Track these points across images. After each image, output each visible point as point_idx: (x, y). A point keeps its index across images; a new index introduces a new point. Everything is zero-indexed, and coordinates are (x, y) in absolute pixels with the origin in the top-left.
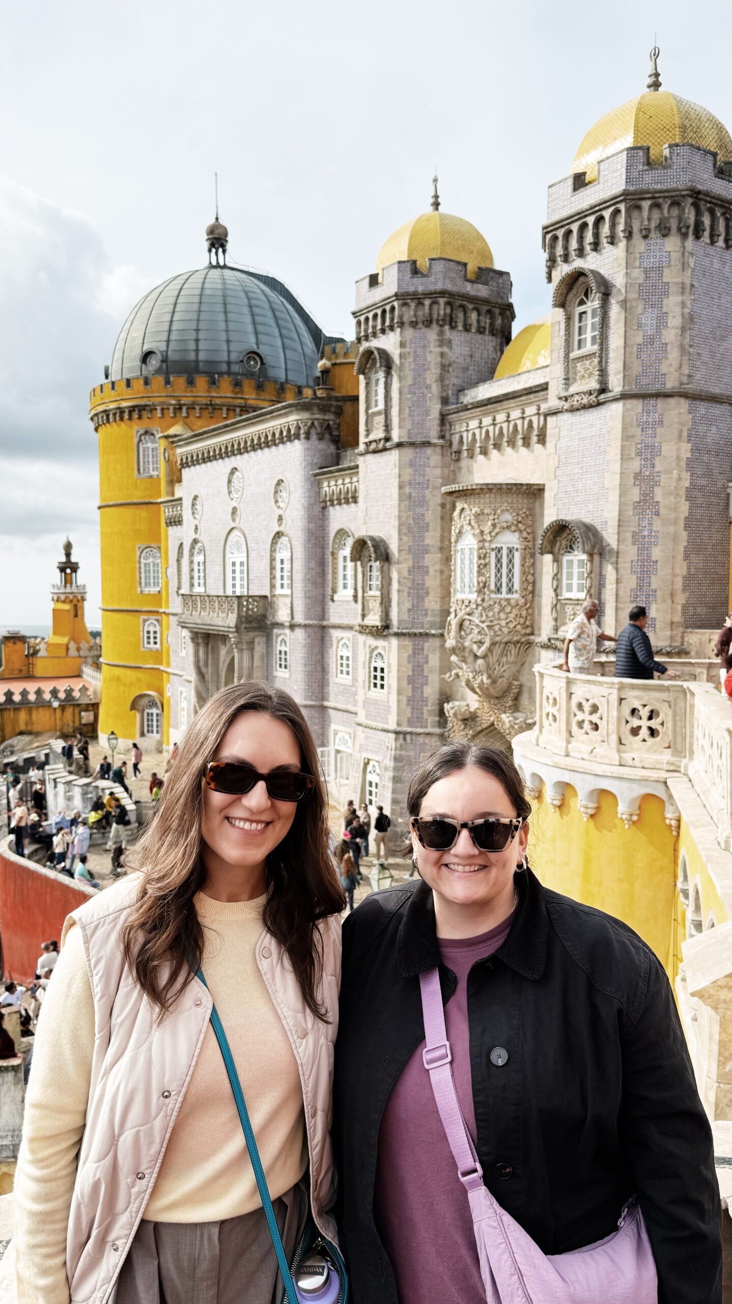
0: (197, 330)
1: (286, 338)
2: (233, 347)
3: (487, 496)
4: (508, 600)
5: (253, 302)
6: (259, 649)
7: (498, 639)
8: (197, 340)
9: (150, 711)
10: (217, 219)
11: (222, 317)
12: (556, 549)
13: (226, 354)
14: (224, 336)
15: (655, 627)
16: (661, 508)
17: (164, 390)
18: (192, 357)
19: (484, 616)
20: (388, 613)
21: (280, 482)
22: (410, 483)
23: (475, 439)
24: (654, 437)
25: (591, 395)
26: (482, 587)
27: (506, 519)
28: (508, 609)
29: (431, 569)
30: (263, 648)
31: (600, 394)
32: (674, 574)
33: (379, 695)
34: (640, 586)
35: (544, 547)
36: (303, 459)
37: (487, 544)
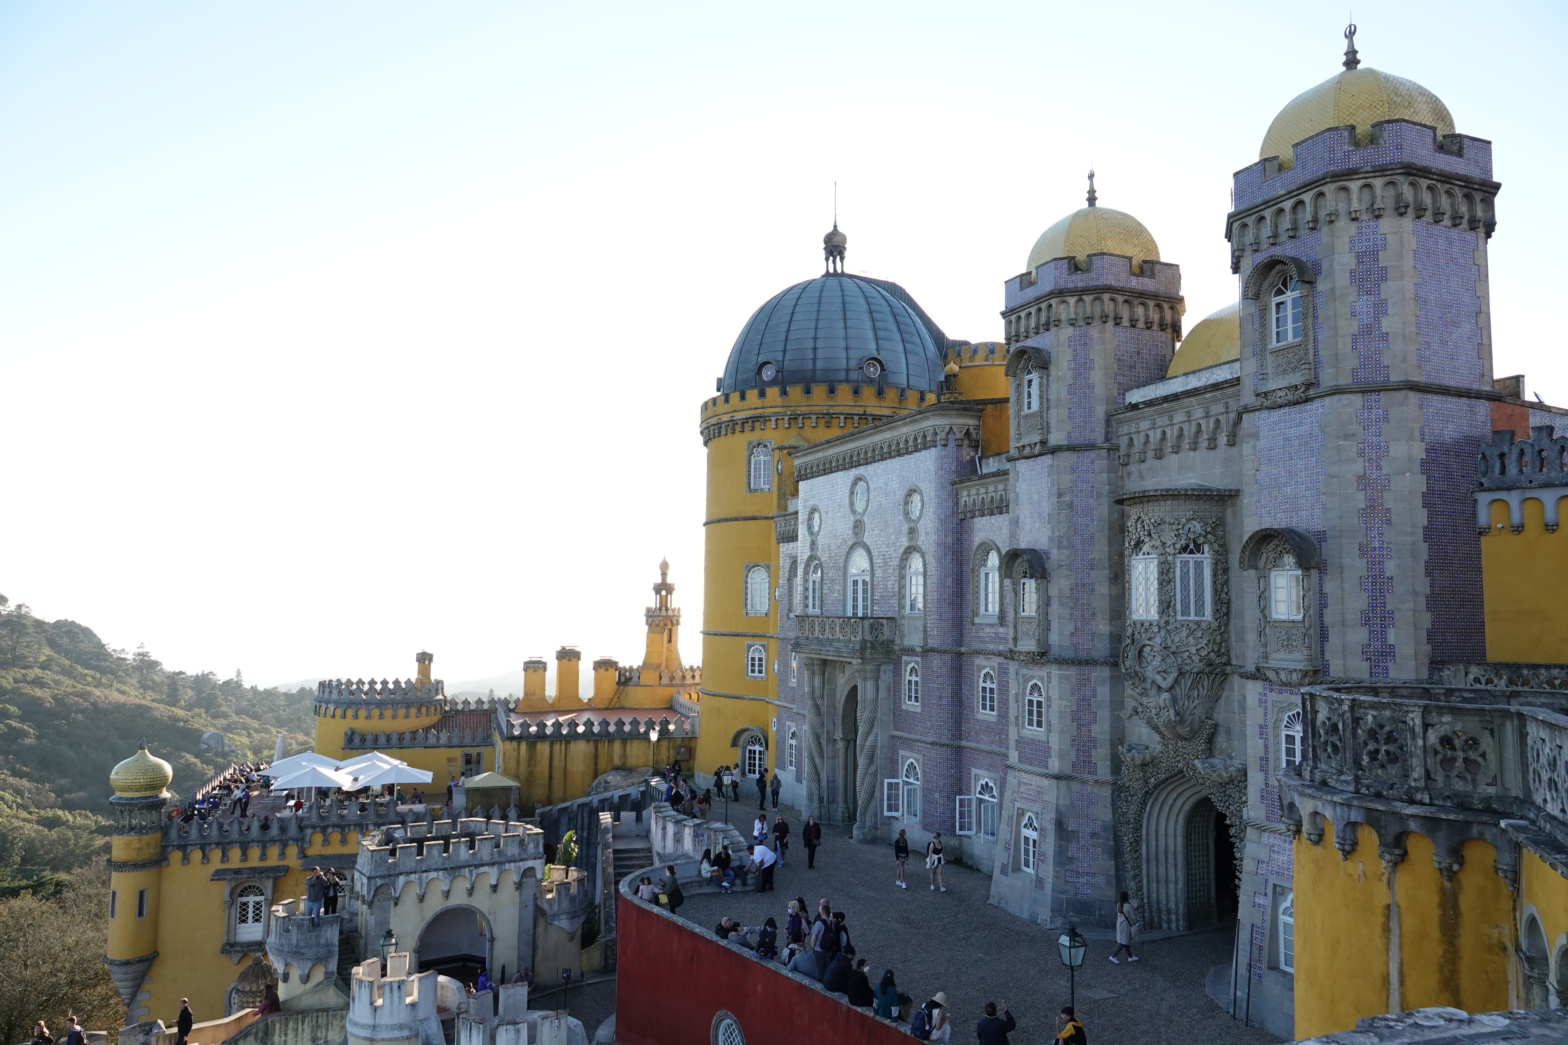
0: (815, 339)
1: (908, 342)
2: (853, 354)
3: (1169, 502)
4: (1198, 623)
5: (873, 308)
6: (886, 677)
7: (1188, 668)
8: (815, 349)
9: (752, 748)
10: (835, 227)
11: (841, 324)
12: (1261, 564)
13: (845, 361)
14: (843, 344)
15: (1394, 656)
16: (1393, 516)
17: (779, 401)
18: (810, 365)
19: (1169, 641)
20: (1047, 640)
21: (913, 492)
22: (1071, 490)
23: (1148, 441)
24: (1380, 436)
25: (1297, 390)
26: (1166, 607)
27: (1193, 529)
28: (1199, 633)
29: (1098, 587)
30: (889, 677)
31: (1308, 389)
32: (1415, 592)
33: (1036, 733)
34: (1373, 606)
35: (1246, 561)
36: (939, 468)
37: (1170, 558)
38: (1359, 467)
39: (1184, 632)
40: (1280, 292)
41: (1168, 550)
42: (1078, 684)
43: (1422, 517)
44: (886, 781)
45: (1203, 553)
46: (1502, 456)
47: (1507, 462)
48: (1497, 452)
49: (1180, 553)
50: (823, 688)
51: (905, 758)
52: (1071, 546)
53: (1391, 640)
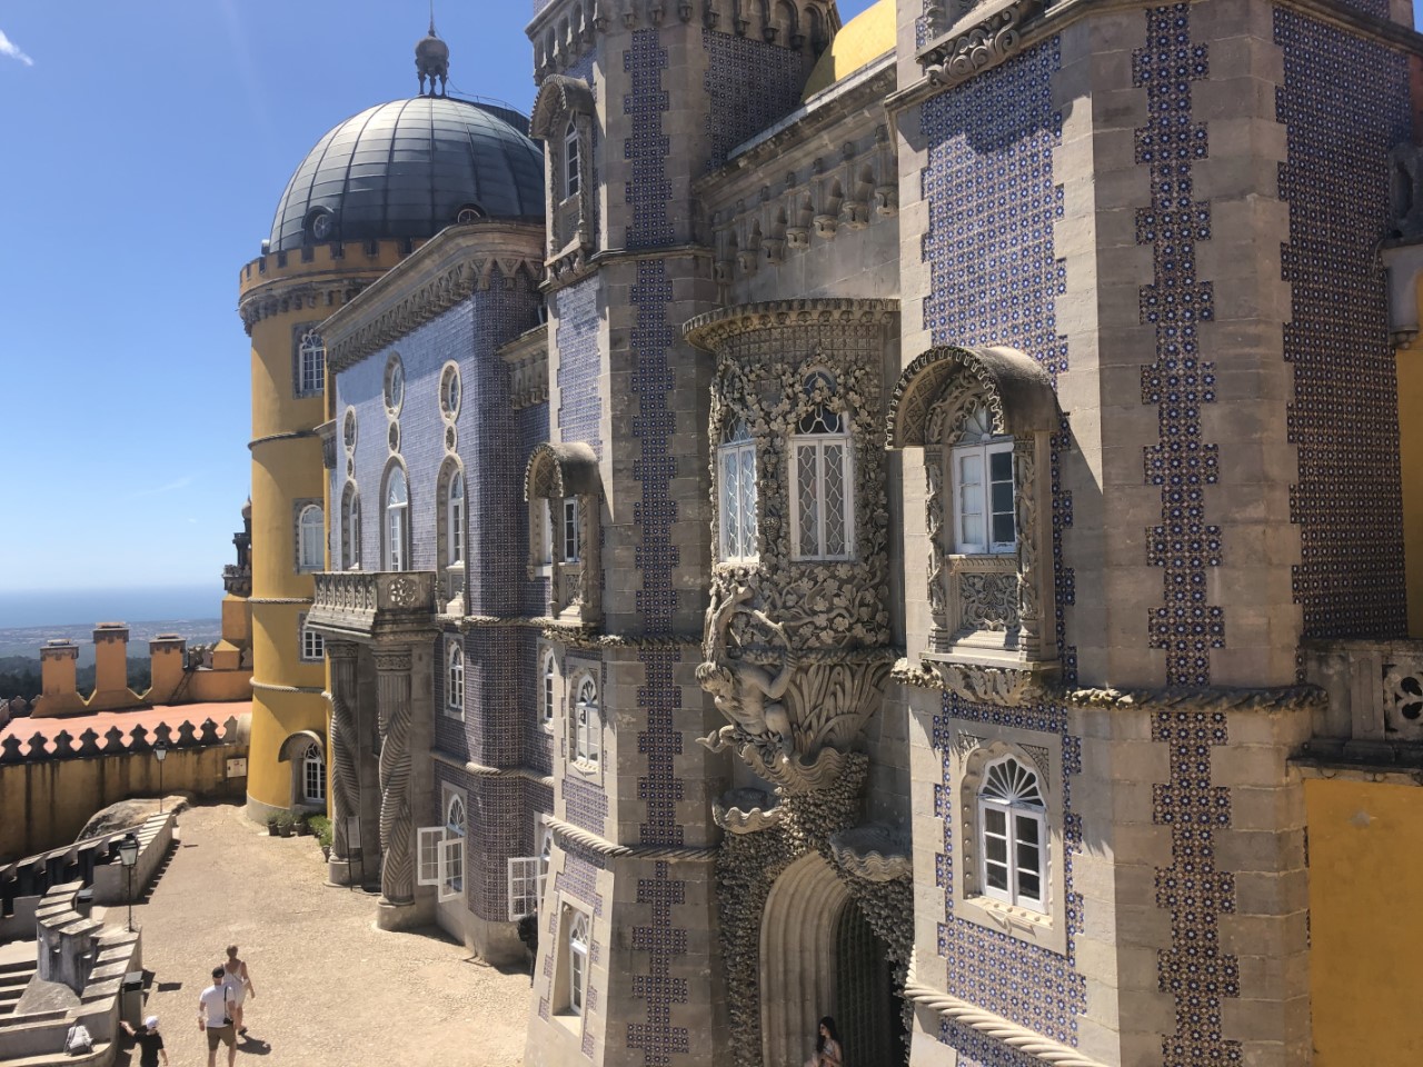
2: (440, 199)
4: (831, 566)
6: (422, 667)
7: (813, 656)
9: (312, 761)
10: (432, 33)
11: (425, 157)
12: (935, 432)
13: (428, 209)
14: (426, 185)
15: (1221, 633)
16: (1217, 299)
17: (333, 264)
18: (378, 216)
19: (779, 604)
20: (599, 604)
21: (450, 371)
22: (634, 335)
23: (757, 233)
24: (1187, 108)
25: (1003, 23)
26: (772, 539)
27: (821, 383)
28: (832, 586)
29: (680, 507)
30: (428, 666)
31: (1024, 20)
32: (1263, 480)
33: (585, 769)
34: (1172, 516)
35: (899, 428)
36: (479, 326)
37: (778, 442)
38: (1139, 186)
39: (805, 585)
41: (774, 426)
42: (651, 684)
43: (1278, 300)
44: (421, 831)
45: (841, 430)
49: (798, 431)
50: (355, 681)
51: (449, 794)
52: (635, 435)
53: (1215, 595)
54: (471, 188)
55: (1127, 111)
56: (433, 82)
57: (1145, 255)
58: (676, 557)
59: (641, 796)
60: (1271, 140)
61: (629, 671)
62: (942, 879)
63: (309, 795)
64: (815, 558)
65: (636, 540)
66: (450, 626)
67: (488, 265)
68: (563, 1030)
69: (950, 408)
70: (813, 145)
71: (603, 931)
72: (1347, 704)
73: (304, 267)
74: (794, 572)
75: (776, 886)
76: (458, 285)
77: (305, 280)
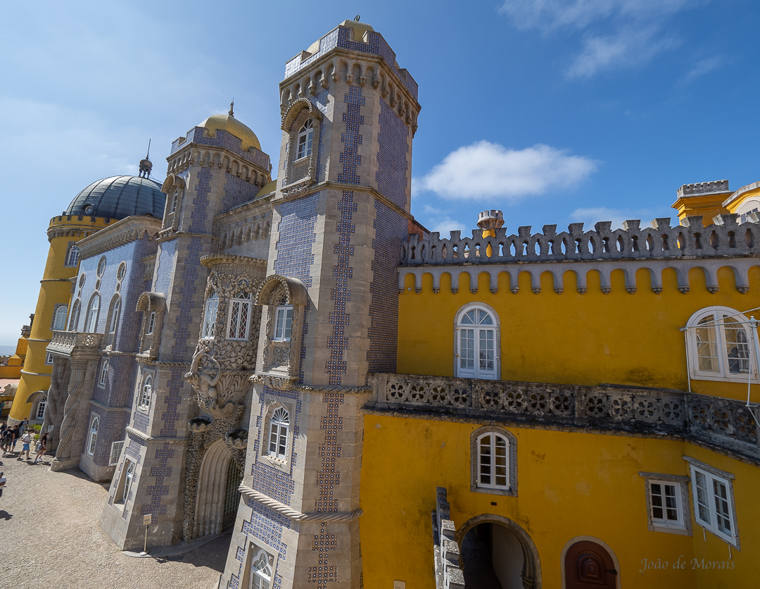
3: (231, 265)
4: (239, 342)
6: (92, 368)
7: (228, 372)
9: (43, 403)
10: (147, 158)
12: (272, 302)
13: (133, 212)
14: (134, 204)
15: (345, 369)
16: (354, 272)
17: (90, 223)
18: (113, 210)
19: (219, 354)
20: (158, 349)
21: (123, 264)
22: (186, 259)
23: (233, 235)
24: (351, 219)
25: (305, 185)
26: (220, 331)
27: (244, 282)
28: (238, 348)
29: (194, 318)
30: (94, 368)
31: (311, 185)
32: (362, 325)
33: (144, 409)
34: (335, 334)
35: (260, 298)
36: (136, 251)
37: (226, 300)
38: (336, 237)
39: (229, 348)
40: (303, 130)
41: (226, 294)
42: (173, 378)
43: (370, 276)
45: (249, 298)
46: (413, 248)
47: (415, 251)
48: (410, 246)
49: (234, 297)
50: (64, 372)
51: (94, 417)
52: (181, 292)
53: (345, 358)
54: (151, 209)
55: (335, 216)
56: (145, 174)
57: (336, 257)
58: (189, 335)
59: (162, 419)
60: (372, 233)
61: (165, 374)
62: (256, 449)
63: (39, 416)
64: (234, 339)
65: (175, 328)
66: (105, 354)
67: (143, 231)
68: (117, 509)
69: (277, 295)
70: (253, 212)
71: (139, 470)
72: (377, 392)
73: (79, 222)
74: (226, 343)
75: (208, 450)
76: (131, 236)
77: (79, 227)
